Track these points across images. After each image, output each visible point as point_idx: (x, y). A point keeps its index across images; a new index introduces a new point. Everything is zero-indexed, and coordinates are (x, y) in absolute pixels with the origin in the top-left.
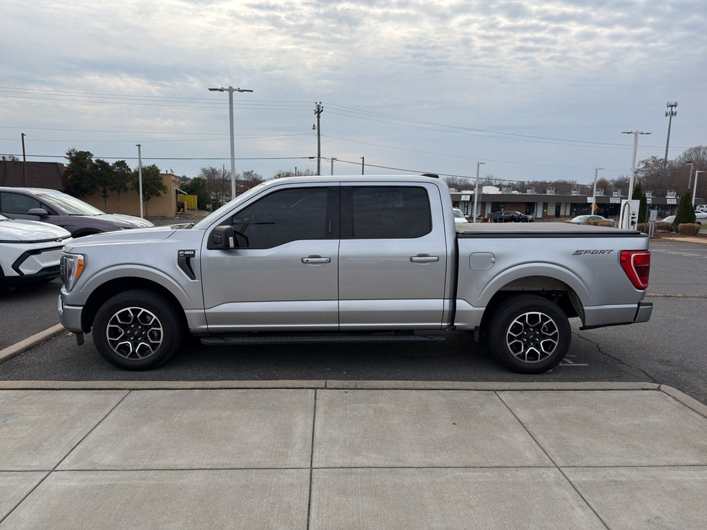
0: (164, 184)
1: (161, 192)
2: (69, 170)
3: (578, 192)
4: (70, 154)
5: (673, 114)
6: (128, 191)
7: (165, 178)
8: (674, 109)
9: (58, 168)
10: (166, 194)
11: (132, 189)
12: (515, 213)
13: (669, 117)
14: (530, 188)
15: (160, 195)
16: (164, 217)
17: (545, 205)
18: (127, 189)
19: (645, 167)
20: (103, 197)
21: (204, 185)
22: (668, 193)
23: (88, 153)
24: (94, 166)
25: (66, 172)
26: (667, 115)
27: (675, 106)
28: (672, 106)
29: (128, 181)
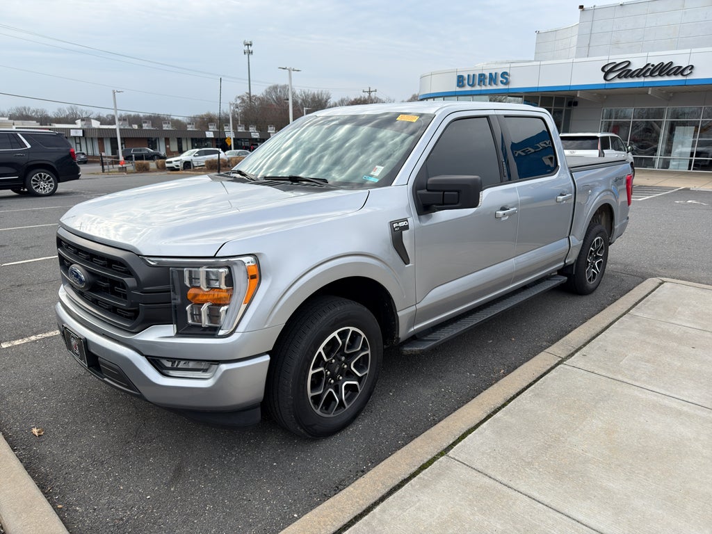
3: (194, 126)
5: (250, 53)
8: (251, 48)
12: (144, 150)
13: (247, 55)
14: (146, 122)
17: (167, 141)
19: (241, 103)
22: (269, 128)
26: (245, 53)
27: (251, 45)
28: (248, 45)
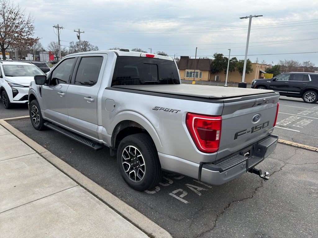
0: (251, 68)
1: (250, 72)
2: (214, 62)
4: (215, 55)
6: (235, 71)
7: (253, 65)
9: (209, 61)
10: (252, 73)
11: (237, 70)
15: (249, 73)
16: (250, 83)
18: (235, 70)
20: (225, 73)
21: (279, 69)
23: (222, 55)
24: (224, 60)
25: (212, 63)
29: (236, 66)
